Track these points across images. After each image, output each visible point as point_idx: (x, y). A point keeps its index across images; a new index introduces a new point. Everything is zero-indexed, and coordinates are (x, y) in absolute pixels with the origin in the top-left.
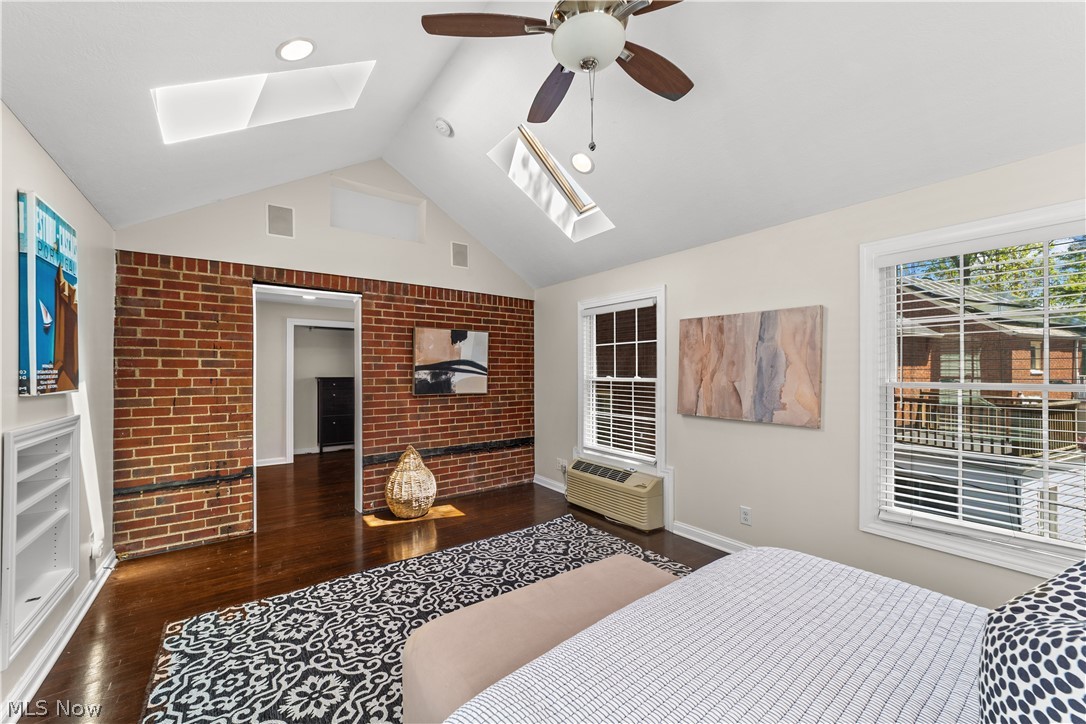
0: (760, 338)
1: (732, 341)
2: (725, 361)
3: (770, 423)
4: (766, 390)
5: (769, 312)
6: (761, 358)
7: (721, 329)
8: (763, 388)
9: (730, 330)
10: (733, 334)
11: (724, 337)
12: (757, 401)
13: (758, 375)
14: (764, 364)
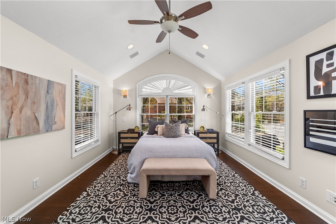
0: (48, 92)
1: (34, 90)
2: (29, 101)
3: (51, 131)
4: (50, 116)
5: (51, 81)
6: (48, 102)
7: (26, 82)
8: (48, 115)
9: (32, 84)
10: (34, 86)
11: (29, 87)
12: (46, 122)
13: (47, 110)
14: (49, 104)
